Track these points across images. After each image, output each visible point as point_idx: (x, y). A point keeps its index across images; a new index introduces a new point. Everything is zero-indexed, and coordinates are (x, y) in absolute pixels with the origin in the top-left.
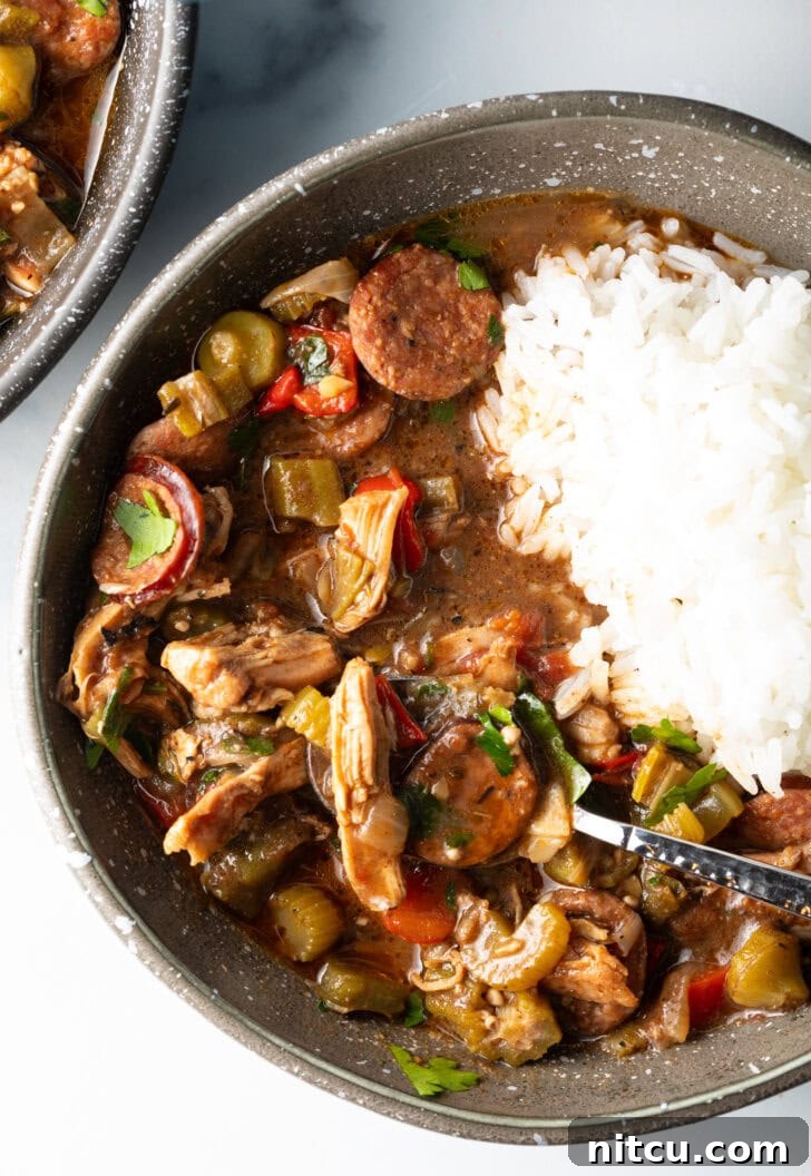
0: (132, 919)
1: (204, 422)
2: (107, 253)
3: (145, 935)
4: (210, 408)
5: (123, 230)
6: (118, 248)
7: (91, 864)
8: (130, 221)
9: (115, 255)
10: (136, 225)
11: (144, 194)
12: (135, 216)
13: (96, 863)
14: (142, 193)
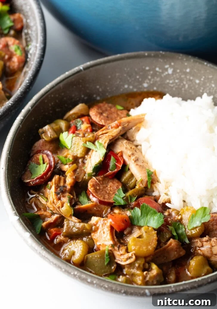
0: (30, 233)
1: (51, 137)
2: (20, 91)
3: (33, 237)
4: (52, 133)
5: (25, 86)
6: (23, 90)
7: (19, 219)
8: (27, 84)
9: (22, 91)
10: (28, 86)
11: (31, 79)
12: (28, 83)
13: (20, 219)
14: (30, 79)
